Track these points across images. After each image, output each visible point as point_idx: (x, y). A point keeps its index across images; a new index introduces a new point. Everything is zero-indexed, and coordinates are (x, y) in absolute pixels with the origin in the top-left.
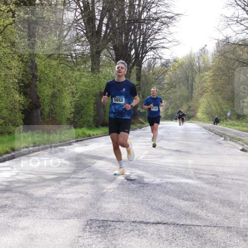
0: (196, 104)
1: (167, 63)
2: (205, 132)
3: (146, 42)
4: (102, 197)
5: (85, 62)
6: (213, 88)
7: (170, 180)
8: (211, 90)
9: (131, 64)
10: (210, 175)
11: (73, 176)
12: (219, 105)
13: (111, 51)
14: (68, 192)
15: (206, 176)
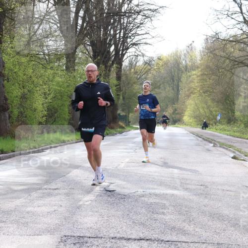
0: (182, 106)
1: (150, 61)
2: (193, 137)
3: (127, 37)
4: (78, 210)
5: (59, 59)
6: (202, 89)
7: (153, 191)
8: (199, 91)
9: (111, 62)
10: (198, 185)
11: (45, 187)
12: (208, 107)
13: (88, 47)
14: (39, 205)
15: (194, 187)
